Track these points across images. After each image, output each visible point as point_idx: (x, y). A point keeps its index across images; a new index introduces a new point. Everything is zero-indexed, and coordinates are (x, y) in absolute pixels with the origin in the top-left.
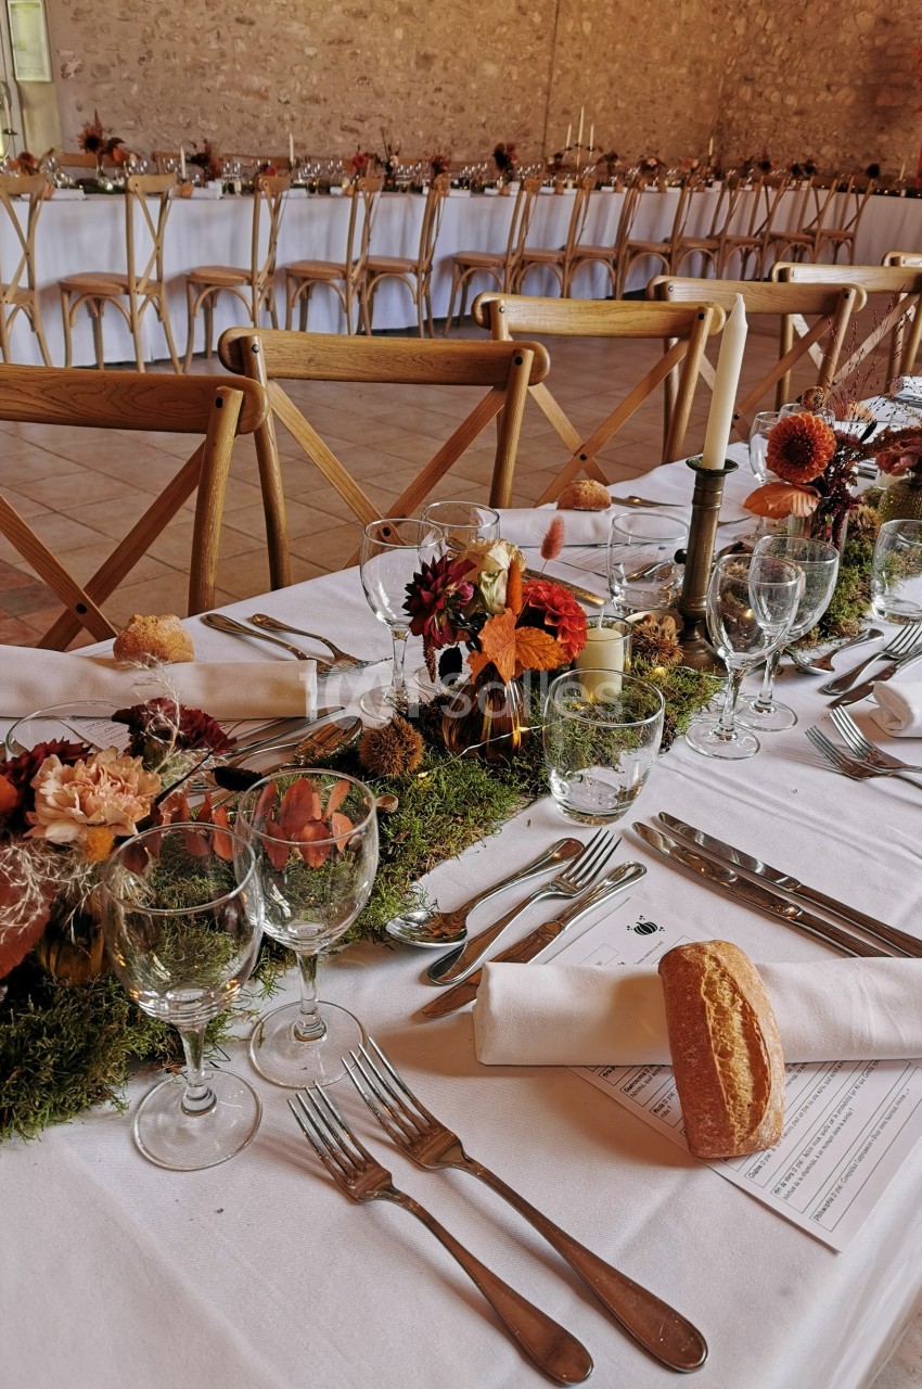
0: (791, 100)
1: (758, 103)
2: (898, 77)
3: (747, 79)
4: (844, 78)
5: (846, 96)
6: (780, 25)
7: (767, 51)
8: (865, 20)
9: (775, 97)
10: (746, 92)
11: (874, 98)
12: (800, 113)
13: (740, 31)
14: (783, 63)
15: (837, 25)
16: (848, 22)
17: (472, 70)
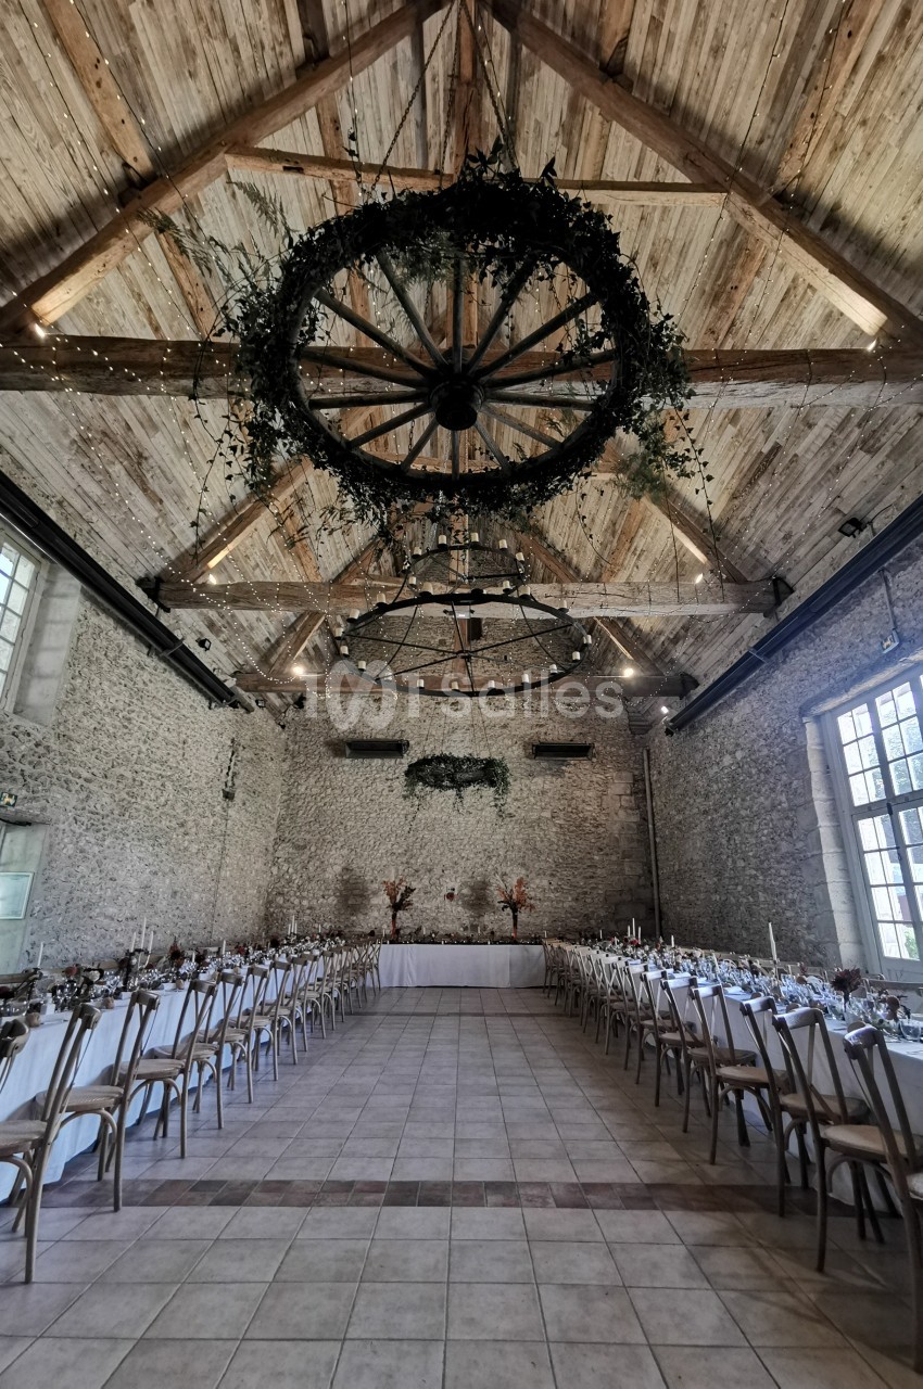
0: (305, 903)
1: (288, 904)
2: (357, 892)
3: (279, 894)
4: (331, 892)
5: (332, 900)
6: (296, 871)
7: (290, 881)
8: (338, 869)
9: (296, 902)
10: (280, 900)
11: (346, 900)
12: (310, 908)
13: (275, 872)
14: (299, 887)
15: (324, 871)
16: (329, 869)
17: (189, 897)
